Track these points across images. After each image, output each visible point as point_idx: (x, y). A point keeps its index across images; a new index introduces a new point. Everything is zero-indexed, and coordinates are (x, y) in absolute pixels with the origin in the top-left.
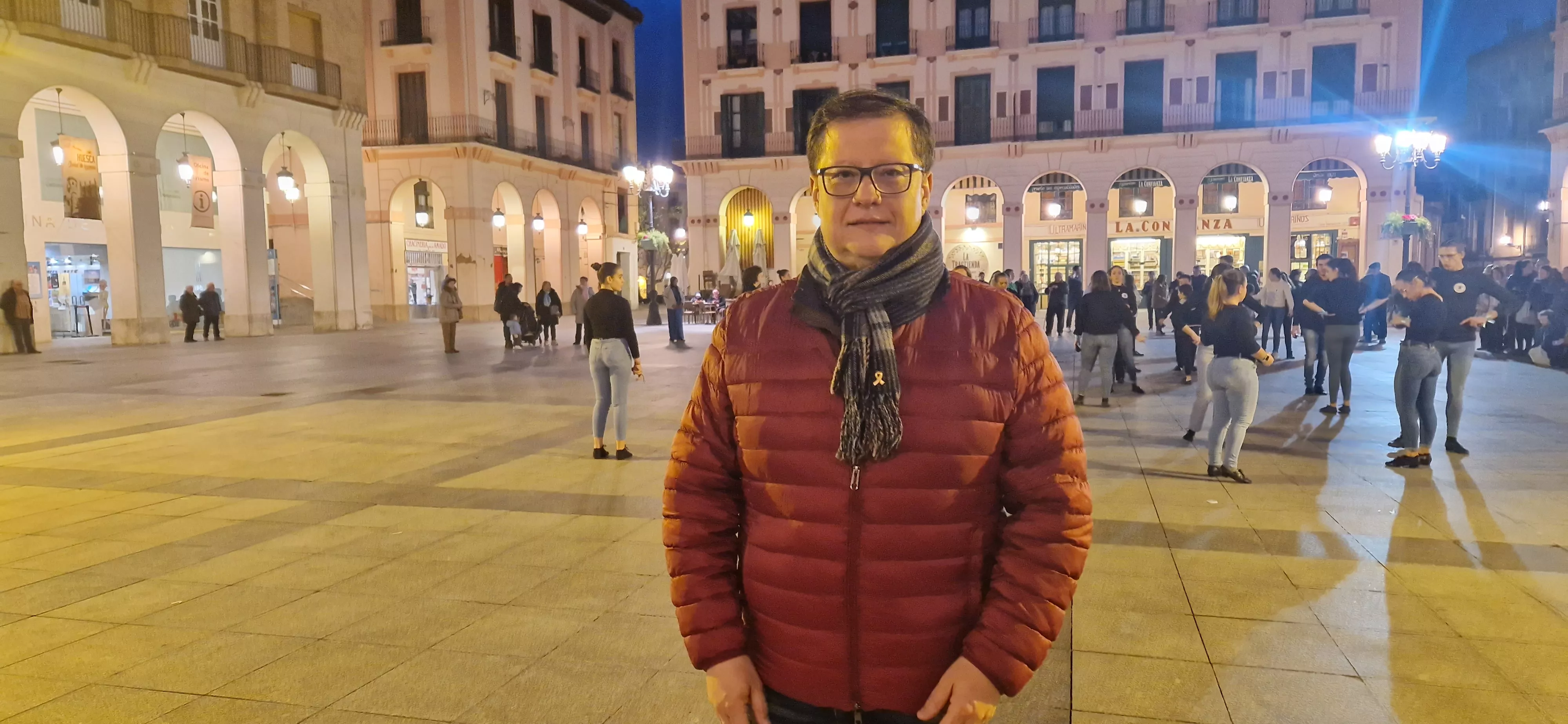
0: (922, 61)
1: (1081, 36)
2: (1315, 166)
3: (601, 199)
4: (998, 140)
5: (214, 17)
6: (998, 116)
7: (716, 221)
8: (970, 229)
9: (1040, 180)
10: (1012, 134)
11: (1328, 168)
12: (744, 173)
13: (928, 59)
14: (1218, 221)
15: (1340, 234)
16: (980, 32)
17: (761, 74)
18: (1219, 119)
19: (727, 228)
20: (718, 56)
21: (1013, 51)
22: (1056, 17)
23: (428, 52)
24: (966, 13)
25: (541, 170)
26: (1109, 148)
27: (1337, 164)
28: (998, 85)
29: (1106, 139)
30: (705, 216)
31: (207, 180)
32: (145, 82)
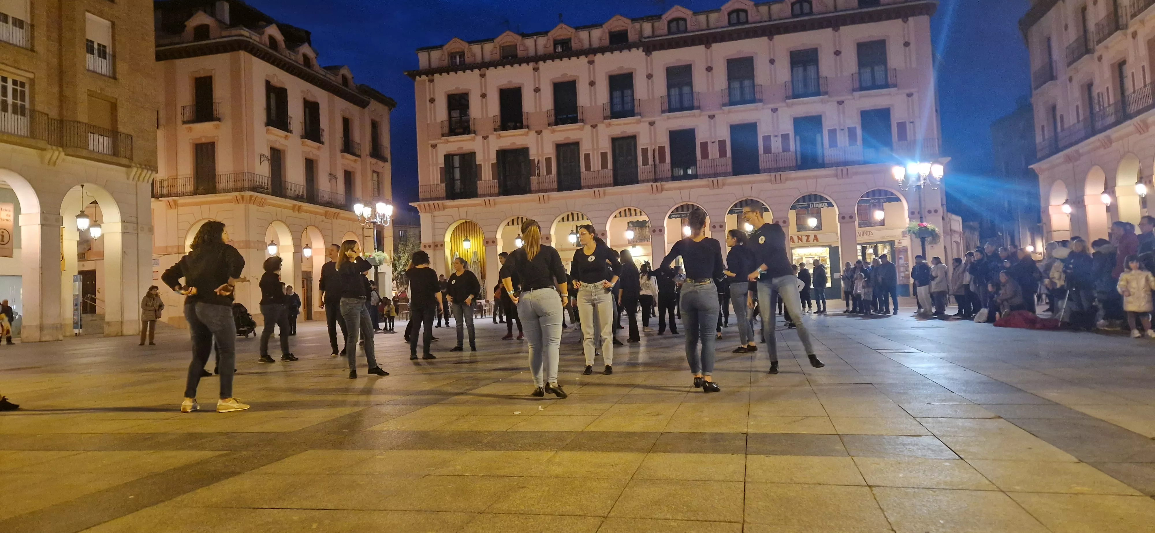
0: (588, 127)
1: (699, 108)
2: (871, 195)
3: (361, 233)
4: (644, 181)
5: (23, 99)
6: (643, 165)
7: (442, 245)
8: (631, 247)
9: (677, 209)
10: (654, 178)
11: (880, 195)
12: (463, 210)
13: (592, 126)
14: (808, 237)
15: (896, 243)
16: (628, 107)
17: (473, 140)
18: (799, 163)
19: (451, 250)
20: (442, 128)
21: (651, 119)
22: (681, 95)
23: (217, 127)
24: (617, 94)
25: (310, 212)
26: (724, 185)
27: (886, 192)
28: (642, 142)
29: (720, 179)
30: (434, 243)
31: (9, 221)
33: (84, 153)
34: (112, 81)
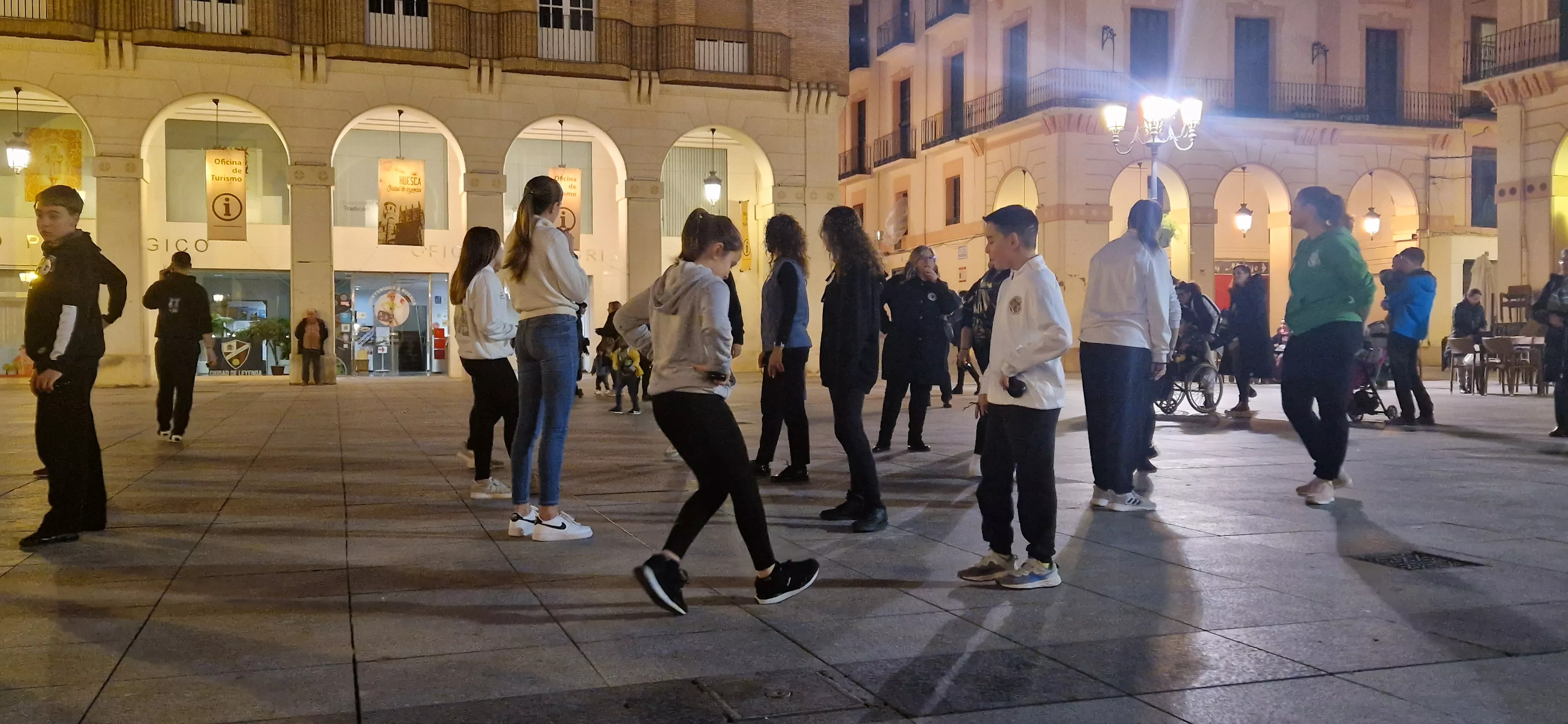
5: (588, 4)
7: (1545, 186)
30: (1524, 181)
31: (574, 195)
32: (491, 89)
33: (689, 75)
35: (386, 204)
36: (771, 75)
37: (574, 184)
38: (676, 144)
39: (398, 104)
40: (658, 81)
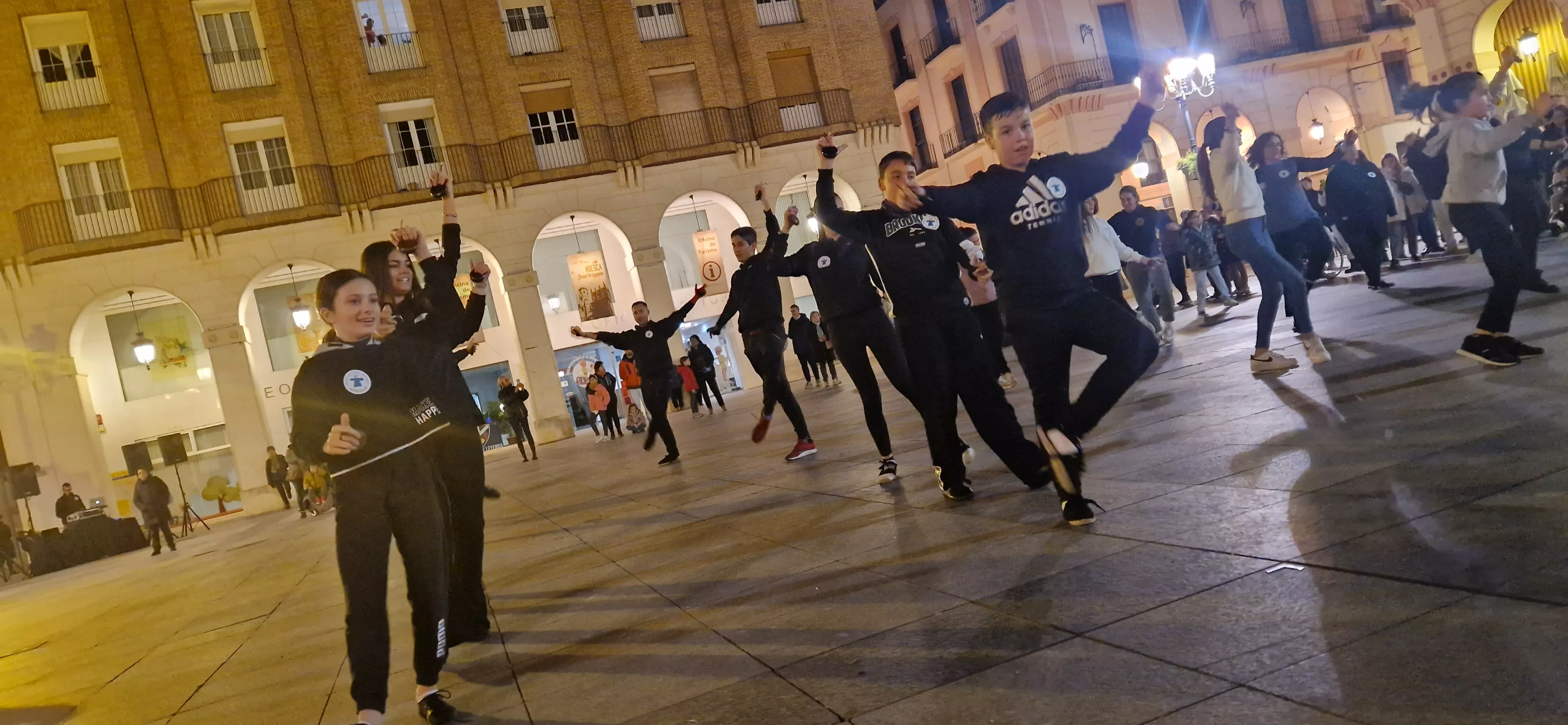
3: (1346, 81)
23: (1012, 11)
30: (1451, 65)
31: (716, 250)
32: (636, 184)
33: (780, 137)
34: (798, 27)
35: (580, 290)
36: (842, 122)
37: (713, 242)
38: (781, 194)
39: (569, 212)
40: (758, 147)
